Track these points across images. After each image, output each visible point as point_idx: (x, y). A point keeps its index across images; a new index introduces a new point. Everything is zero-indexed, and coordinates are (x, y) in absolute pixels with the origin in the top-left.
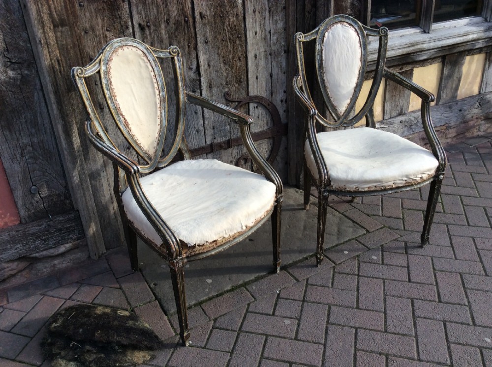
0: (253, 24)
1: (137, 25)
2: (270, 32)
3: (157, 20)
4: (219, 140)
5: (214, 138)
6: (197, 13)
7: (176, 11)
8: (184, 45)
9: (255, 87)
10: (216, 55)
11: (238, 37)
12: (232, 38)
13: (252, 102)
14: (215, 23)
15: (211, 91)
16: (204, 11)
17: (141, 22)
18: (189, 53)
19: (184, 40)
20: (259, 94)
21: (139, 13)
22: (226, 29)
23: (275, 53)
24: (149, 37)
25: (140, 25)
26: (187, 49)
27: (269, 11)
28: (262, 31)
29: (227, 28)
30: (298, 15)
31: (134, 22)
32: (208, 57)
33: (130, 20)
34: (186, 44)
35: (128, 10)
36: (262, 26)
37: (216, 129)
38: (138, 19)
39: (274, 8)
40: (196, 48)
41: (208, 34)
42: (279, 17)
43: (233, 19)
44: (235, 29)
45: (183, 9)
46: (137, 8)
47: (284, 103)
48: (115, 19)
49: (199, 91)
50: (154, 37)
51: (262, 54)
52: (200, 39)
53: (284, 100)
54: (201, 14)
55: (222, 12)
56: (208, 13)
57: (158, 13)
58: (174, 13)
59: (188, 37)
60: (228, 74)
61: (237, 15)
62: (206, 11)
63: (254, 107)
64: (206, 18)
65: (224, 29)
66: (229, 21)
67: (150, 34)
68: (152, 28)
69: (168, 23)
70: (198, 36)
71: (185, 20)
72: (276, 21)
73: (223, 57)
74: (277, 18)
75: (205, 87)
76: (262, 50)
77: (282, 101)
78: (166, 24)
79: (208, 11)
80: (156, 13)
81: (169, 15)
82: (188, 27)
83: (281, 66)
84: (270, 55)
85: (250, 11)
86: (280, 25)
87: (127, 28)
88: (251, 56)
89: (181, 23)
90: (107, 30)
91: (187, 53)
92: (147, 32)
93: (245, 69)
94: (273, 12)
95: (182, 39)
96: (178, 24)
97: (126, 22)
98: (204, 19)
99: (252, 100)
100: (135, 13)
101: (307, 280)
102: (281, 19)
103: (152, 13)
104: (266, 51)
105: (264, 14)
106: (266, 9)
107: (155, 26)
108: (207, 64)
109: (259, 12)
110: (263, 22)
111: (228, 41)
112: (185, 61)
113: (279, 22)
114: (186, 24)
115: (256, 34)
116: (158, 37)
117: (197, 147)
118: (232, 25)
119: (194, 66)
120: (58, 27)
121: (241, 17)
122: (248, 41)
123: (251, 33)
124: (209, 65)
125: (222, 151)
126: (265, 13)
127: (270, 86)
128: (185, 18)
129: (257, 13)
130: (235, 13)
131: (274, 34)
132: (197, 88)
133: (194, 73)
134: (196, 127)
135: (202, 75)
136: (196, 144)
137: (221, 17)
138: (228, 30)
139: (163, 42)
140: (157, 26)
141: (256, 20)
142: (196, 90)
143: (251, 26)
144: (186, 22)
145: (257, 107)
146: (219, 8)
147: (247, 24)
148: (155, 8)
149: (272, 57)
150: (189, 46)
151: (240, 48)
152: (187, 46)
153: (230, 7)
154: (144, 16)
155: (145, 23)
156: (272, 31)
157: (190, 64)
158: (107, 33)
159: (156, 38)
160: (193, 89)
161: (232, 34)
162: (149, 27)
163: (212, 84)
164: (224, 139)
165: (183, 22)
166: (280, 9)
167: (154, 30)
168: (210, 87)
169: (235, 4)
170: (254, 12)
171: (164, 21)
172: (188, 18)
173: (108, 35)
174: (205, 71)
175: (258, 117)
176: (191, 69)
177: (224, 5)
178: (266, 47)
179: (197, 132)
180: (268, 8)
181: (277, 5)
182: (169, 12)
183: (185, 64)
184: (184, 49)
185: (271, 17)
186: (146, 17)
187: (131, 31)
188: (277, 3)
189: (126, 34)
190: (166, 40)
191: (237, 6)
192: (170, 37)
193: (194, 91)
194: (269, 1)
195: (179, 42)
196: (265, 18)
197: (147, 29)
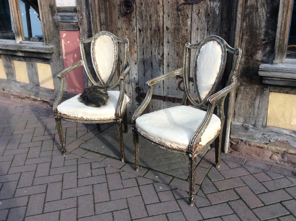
3: (147, 28)
4: (170, 96)
5: (168, 94)
6: (165, 27)
7: (155, 24)
8: (157, 42)
10: (173, 50)
11: (186, 42)
12: (183, 42)
14: (174, 33)
15: (168, 68)
16: (169, 26)
18: (159, 46)
19: (157, 39)
21: (139, 24)
22: (180, 37)
24: (142, 35)
25: (139, 29)
27: (207, 30)
32: (168, 50)
34: (158, 41)
35: (135, 22)
36: (202, 39)
37: (169, 89)
38: (139, 26)
39: (211, 29)
40: (163, 45)
41: (170, 38)
43: (184, 32)
44: (185, 38)
45: (158, 24)
46: (139, 21)
48: (130, 25)
49: (162, 66)
50: (144, 36)
52: (165, 40)
54: (167, 27)
55: (178, 28)
56: (171, 27)
57: (147, 24)
58: (154, 26)
59: (159, 38)
60: (178, 62)
61: (187, 30)
63: (192, 85)
64: (170, 30)
65: (179, 37)
66: (182, 33)
67: (143, 34)
68: (144, 31)
69: (151, 30)
70: (164, 38)
73: (177, 52)
79: (171, 26)
80: (146, 24)
81: (151, 26)
82: (160, 33)
85: (194, 28)
87: (134, 30)
89: (157, 30)
90: (126, 30)
92: (142, 33)
94: (210, 31)
95: (156, 39)
96: (155, 31)
97: (134, 27)
98: (168, 30)
100: (138, 23)
105: (203, 32)
109: (201, 30)
110: (202, 36)
111: (181, 43)
112: (157, 50)
115: (197, 42)
116: (146, 36)
117: (158, 95)
118: (183, 35)
119: (161, 54)
120: (102, 25)
121: (189, 31)
123: (194, 41)
124: (168, 54)
125: (171, 102)
126: (205, 31)
128: (158, 28)
129: (199, 30)
130: (186, 29)
133: (161, 57)
134: (159, 84)
135: (164, 58)
136: (158, 93)
137: (178, 30)
138: (181, 37)
140: (146, 31)
141: (198, 34)
142: (161, 65)
143: (195, 37)
144: (159, 30)
146: (177, 25)
147: (192, 36)
148: (146, 22)
150: (159, 43)
152: (158, 43)
153: (183, 25)
154: (141, 25)
155: (141, 29)
157: (159, 52)
158: (127, 31)
161: (183, 40)
163: (169, 64)
164: (173, 96)
166: (215, 30)
167: (145, 32)
168: (168, 66)
169: (186, 24)
170: (197, 29)
171: (149, 29)
172: (160, 28)
174: (166, 57)
176: (159, 54)
177: (180, 24)
179: (159, 87)
180: (206, 28)
181: (213, 27)
182: (152, 25)
183: (157, 51)
184: (157, 44)
185: (208, 34)
186: (142, 26)
187: (136, 31)
188: (213, 26)
189: (133, 32)
190: (149, 38)
191: (187, 25)
192: (151, 37)
193: (160, 66)
194: (208, 24)
195: (155, 40)
196: (204, 34)
197: (142, 31)
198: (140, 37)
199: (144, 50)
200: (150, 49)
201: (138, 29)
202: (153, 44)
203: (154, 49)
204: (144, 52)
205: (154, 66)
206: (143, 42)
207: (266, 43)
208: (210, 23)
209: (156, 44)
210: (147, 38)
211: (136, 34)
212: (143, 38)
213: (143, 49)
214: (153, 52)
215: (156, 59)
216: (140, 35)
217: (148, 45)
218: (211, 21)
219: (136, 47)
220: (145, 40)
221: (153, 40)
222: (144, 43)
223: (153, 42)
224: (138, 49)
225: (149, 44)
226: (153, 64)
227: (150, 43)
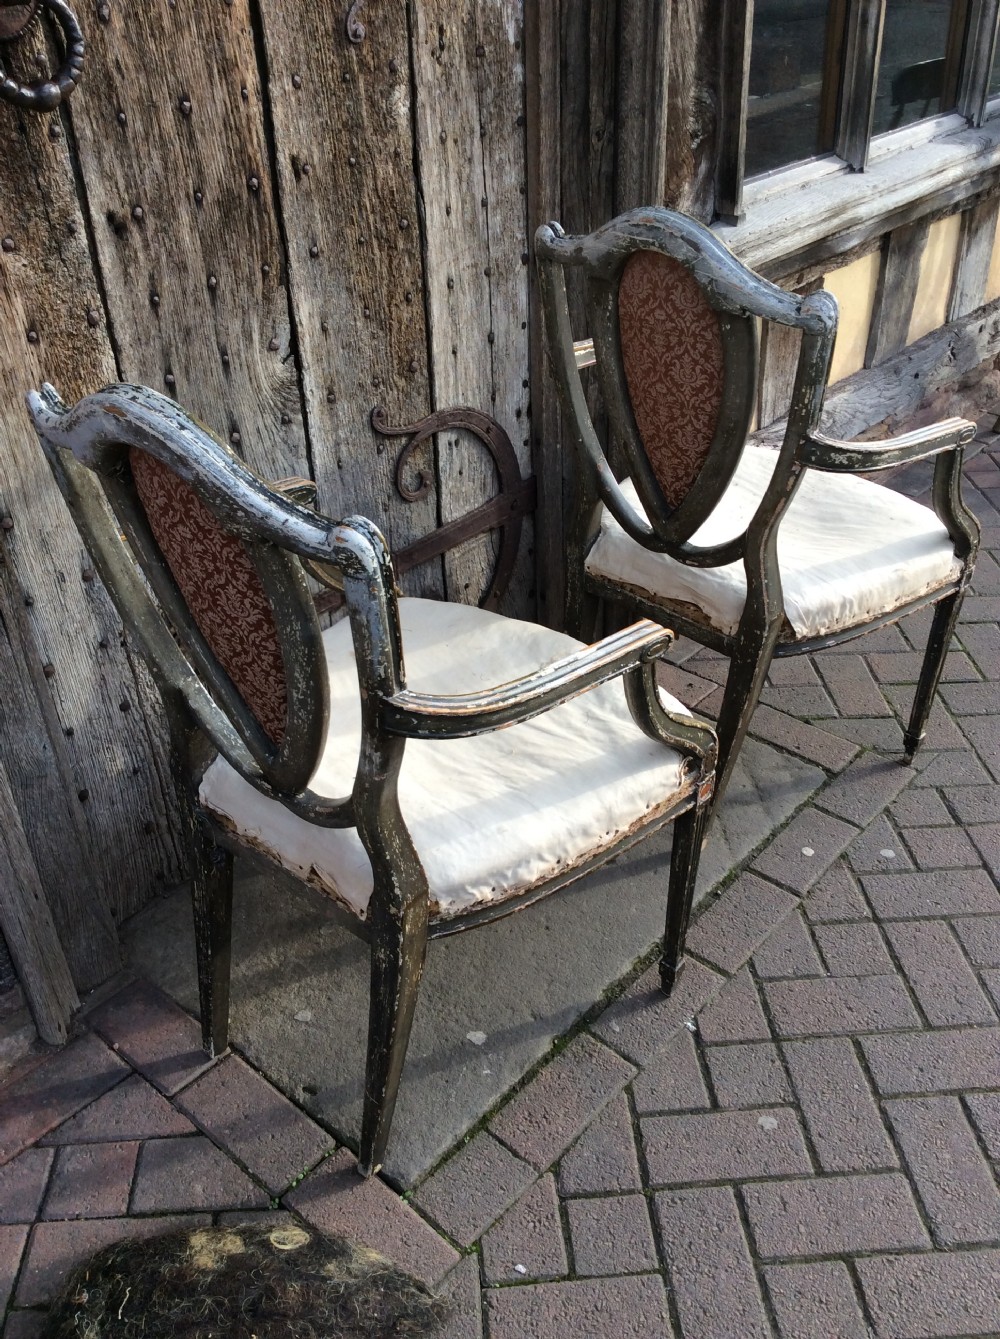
0: (440, 182)
1: (103, 219)
2: (484, 204)
3: (165, 197)
6: (283, 159)
7: (220, 157)
8: (252, 273)
9: (452, 381)
10: (344, 295)
11: (401, 228)
12: (384, 233)
13: (445, 430)
14: (336, 186)
15: (333, 414)
16: (305, 151)
17: (115, 206)
18: (267, 297)
19: (250, 254)
20: (461, 403)
21: (107, 176)
22: (368, 205)
23: (498, 266)
24: (141, 256)
25: (111, 217)
26: (260, 284)
27: (482, 135)
28: (464, 202)
29: (370, 200)
30: (566, 144)
31: (93, 211)
32: (320, 301)
33: (77, 204)
34: (258, 268)
35: (69, 167)
36: (464, 185)
38: (103, 198)
39: (494, 124)
40: (285, 280)
41: (319, 227)
42: (509, 150)
43: (385, 170)
44: (393, 200)
45: (242, 150)
46: (100, 158)
47: (524, 418)
48: (28, 205)
49: (300, 417)
50: (158, 259)
51: (466, 276)
52: (296, 247)
53: (524, 411)
54: (294, 160)
55: (354, 149)
56: (316, 156)
57: (166, 169)
58: (216, 163)
59: (262, 242)
60: (376, 350)
61: (397, 154)
62: (309, 150)
63: (450, 444)
64: (311, 173)
65: (361, 207)
66: (375, 178)
67: (146, 247)
68: (151, 222)
69: (199, 202)
70: (290, 234)
71: (250, 187)
72: (500, 167)
73: (362, 297)
74: (503, 156)
75: (316, 403)
76: (467, 260)
77: (519, 414)
78: (194, 205)
79: (315, 149)
80: (159, 170)
81: (200, 172)
82: (261, 209)
83: (514, 306)
84: (488, 274)
85: (430, 138)
86: (512, 177)
87: (72, 232)
88: (437, 285)
89: (240, 197)
90: (7, 249)
91: (260, 297)
92: (136, 239)
93: (424, 328)
94: (491, 139)
95: (243, 254)
96: (228, 203)
97: (65, 214)
98: (303, 176)
99: (445, 423)
100: (92, 178)
101: (751, 964)
102: (512, 159)
103: (147, 171)
104: (475, 266)
105: (468, 148)
106: (472, 131)
107: (159, 215)
108: (318, 326)
109: (456, 141)
110: (466, 173)
111: (375, 243)
112: (256, 325)
113: (507, 168)
114: (254, 202)
115: (448, 213)
116: (169, 254)
118: (382, 189)
119: (283, 341)
121: (406, 161)
122: (430, 238)
123: (436, 212)
124: (324, 330)
126: (472, 142)
127: (489, 372)
128: (249, 180)
129: (450, 143)
130: (392, 150)
131: (494, 209)
132: (293, 410)
133: (284, 361)
135: (305, 364)
137: (351, 165)
138: (373, 206)
139: (185, 268)
140: (165, 214)
141: (448, 165)
142: (292, 416)
143: (437, 187)
144: (255, 192)
145: (457, 443)
146: (344, 136)
147: (424, 181)
148: (155, 154)
149: (493, 279)
150: (265, 274)
151: (407, 264)
152: (259, 275)
153: (376, 131)
154: (121, 183)
155: (128, 209)
156: (492, 199)
157: (270, 334)
158: (7, 258)
159: (164, 258)
160: (283, 414)
161: (384, 220)
162: (139, 221)
163: (336, 389)
165: (245, 196)
166: (508, 128)
167: (156, 231)
168: (331, 399)
169: (390, 121)
170: (443, 141)
171: (187, 195)
172: (258, 178)
173: (9, 266)
174: (315, 349)
175: (461, 473)
176: (272, 348)
177: (359, 126)
178: (477, 252)
180: (477, 128)
181: (500, 116)
182: (199, 163)
183: (256, 337)
184: (251, 286)
185: (487, 154)
186: (128, 187)
187: (84, 241)
188: (501, 108)
189: (67, 255)
190: (195, 260)
191: (395, 127)
192: (208, 252)
193: (286, 422)
194: (480, 104)
195: (235, 264)
196: (470, 160)
197: (134, 229)
198: (126, 274)
199: (174, 359)
200: (213, 338)
201: (99, 217)
202: (228, 296)
203: (236, 326)
204: (176, 370)
205: (249, 439)
206: (155, 305)
207: (699, 145)
208: (489, 94)
209: (243, 287)
210: (182, 268)
211: (89, 265)
212: (152, 277)
213: (166, 355)
214: (234, 349)
215: (258, 390)
216: (125, 262)
217: (192, 315)
218: (493, 86)
219: (108, 361)
220: (167, 282)
221: (224, 269)
222: (165, 308)
223: (225, 283)
224: (126, 366)
225: (197, 302)
226: (243, 431)
227: (206, 296)
